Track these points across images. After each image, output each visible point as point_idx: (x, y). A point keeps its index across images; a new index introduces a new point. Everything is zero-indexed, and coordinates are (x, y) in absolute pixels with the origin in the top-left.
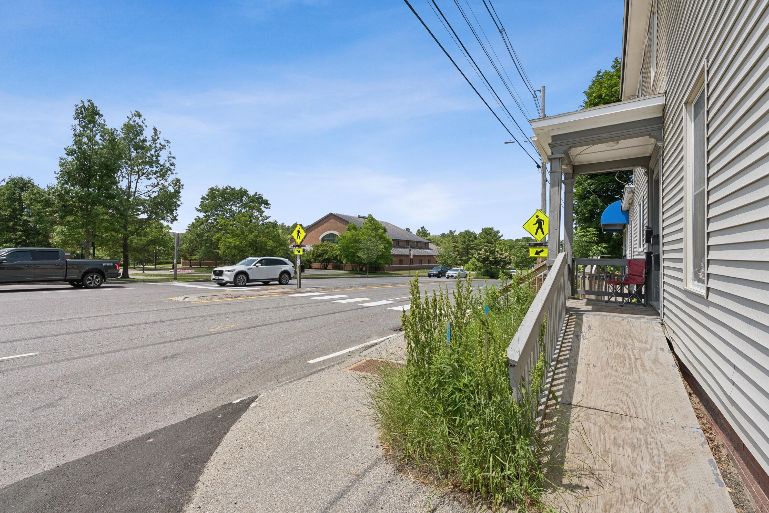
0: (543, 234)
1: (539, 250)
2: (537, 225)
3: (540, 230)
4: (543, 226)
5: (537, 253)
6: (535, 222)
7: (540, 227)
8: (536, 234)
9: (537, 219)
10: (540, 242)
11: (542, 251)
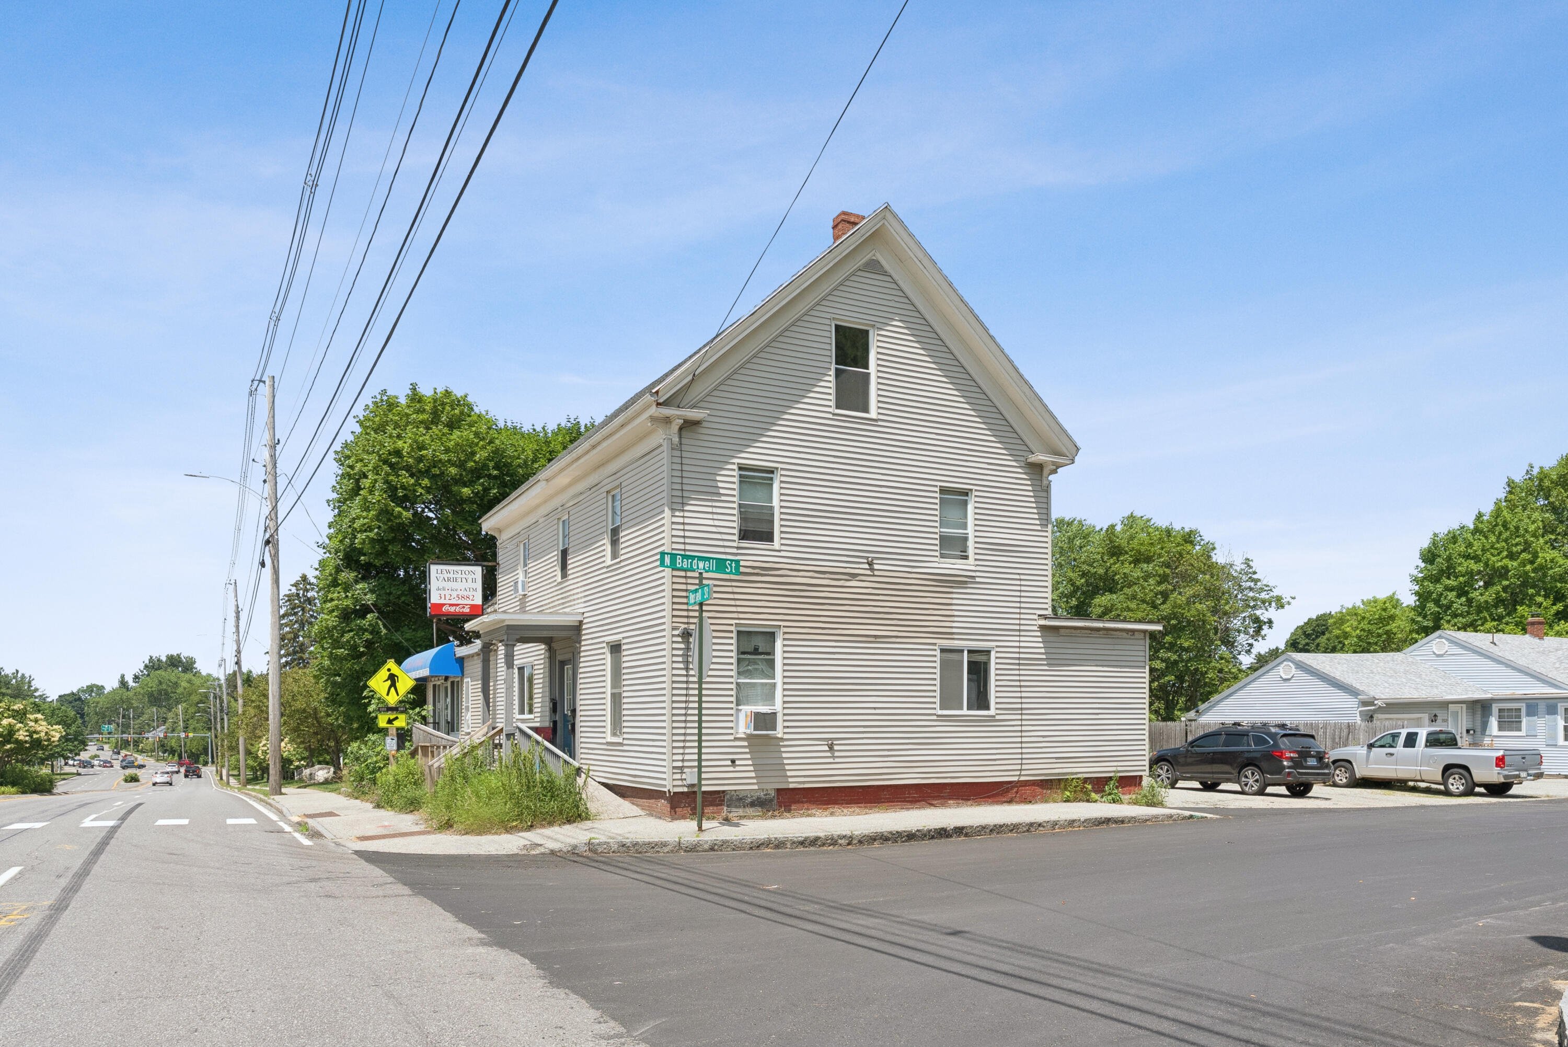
0: (398, 695)
1: (392, 717)
2: (389, 682)
3: (393, 689)
4: (397, 684)
5: (390, 721)
6: (386, 678)
7: (393, 685)
8: (388, 694)
9: (388, 673)
10: (394, 706)
11: (397, 718)
